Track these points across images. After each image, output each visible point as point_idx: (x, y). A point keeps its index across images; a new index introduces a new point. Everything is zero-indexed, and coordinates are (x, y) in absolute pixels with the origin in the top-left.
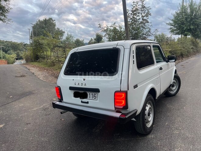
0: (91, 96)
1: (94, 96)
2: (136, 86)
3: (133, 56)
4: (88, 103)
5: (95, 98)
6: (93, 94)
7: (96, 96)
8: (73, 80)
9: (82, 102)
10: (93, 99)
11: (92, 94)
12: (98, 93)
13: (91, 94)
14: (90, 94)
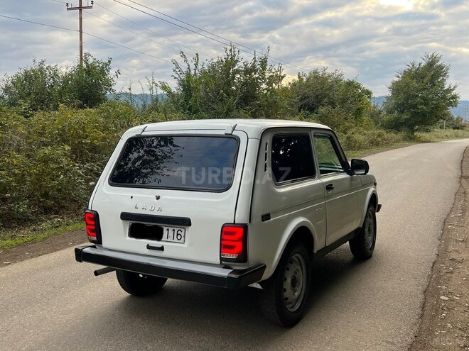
0: (171, 233)
1: (178, 235)
2: (266, 217)
3: (266, 154)
4: (162, 249)
5: (180, 238)
6: (176, 230)
7: (182, 234)
8: (132, 197)
9: (149, 247)
10: (176, 240)
11: (174, 230)
12: (186, 227)
13: (171, 229)
14: (168, 230)
